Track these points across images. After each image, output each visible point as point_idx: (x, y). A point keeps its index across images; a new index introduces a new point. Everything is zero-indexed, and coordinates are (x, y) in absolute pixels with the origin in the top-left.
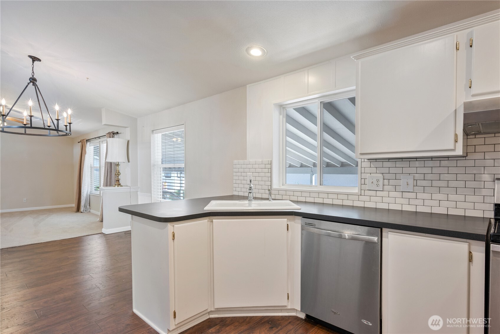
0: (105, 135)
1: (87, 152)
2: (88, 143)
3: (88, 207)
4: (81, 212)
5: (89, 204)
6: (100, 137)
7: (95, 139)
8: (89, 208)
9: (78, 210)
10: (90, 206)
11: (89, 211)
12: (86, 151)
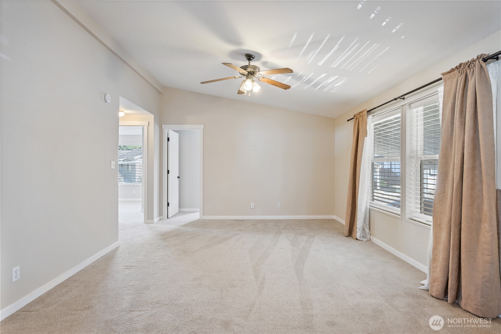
0: (441, 79)
1: (368, 132)
2: (370, 117)
3: (367, 230)
4: (357, 239)
5: (368, 226)
6: (405, 97)
7: (395, 101)
8: (369, 232)
9: (351, 233)
10: (370, 229)
11: (369, 239)
12: (366, 130)
